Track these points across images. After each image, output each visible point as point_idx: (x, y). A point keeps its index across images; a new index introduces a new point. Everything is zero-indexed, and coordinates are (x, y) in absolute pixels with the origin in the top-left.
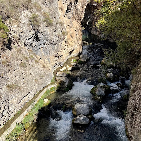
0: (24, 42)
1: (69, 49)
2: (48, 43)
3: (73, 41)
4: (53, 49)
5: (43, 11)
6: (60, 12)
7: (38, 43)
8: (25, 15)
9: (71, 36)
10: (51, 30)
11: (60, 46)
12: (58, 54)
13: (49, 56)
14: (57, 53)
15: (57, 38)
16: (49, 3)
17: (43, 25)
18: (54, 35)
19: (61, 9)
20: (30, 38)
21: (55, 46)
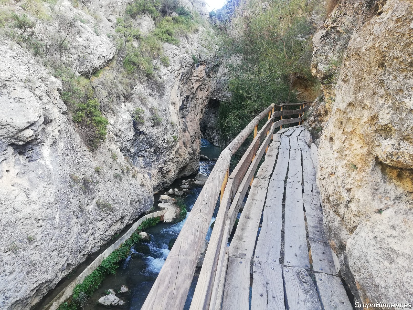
0: (120, 145)
1: (179, 163)
2: (152, 150)
3: (187, 152)
4: (157, 159)
5: (149, 106)
6: (172, 107)
7: (137, 149)
8: (126, 108)
9: (184, 143)
10: (159, 132)
11: (168, 157)
12: (165, 168)
13: (150, 170)
14: (163, 166)
15: (165, 145)
16: (158, 94)
17: (149, 124)
18: (162, 139)
19: (174, 104)
20: (128, 140)
21: (161, 156)
